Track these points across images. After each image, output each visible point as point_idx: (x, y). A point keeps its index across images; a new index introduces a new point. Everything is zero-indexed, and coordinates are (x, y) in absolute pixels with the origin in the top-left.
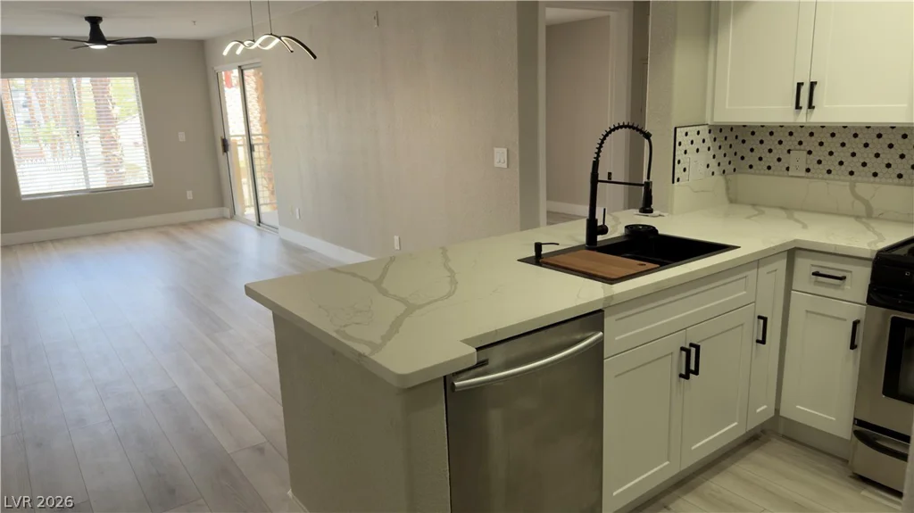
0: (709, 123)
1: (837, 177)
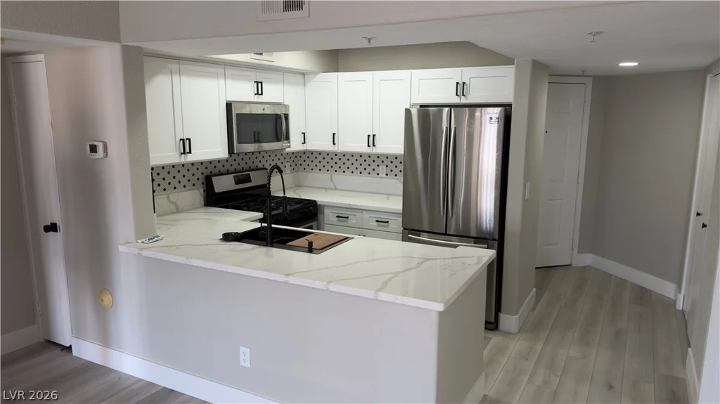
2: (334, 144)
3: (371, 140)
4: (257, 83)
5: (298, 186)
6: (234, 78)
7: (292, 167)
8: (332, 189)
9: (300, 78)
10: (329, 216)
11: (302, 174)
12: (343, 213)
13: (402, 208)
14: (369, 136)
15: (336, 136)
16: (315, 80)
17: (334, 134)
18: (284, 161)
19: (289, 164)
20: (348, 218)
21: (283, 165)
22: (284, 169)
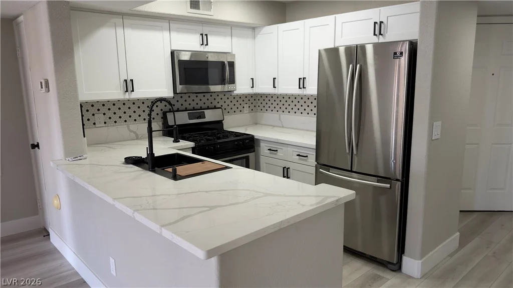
1: (119, 124)
2: (274, 87)
3: (302, 82)
4: (202, 35)
5: (256, 123)
6: (178, 30)
7: (251, 108)
8: (280, 127)
9: (250, 32)
10: (264, 149)
11: (259, 114)
12: (274, 147)
13: (315, 144)
14: (300, 79)
15: (276, 81)
16: (261, 33)
17: (274, 79)
18: (242, 103)
19: (248, 105)
20: (277, 151)
21: (242, 106)
22: (242, 109)
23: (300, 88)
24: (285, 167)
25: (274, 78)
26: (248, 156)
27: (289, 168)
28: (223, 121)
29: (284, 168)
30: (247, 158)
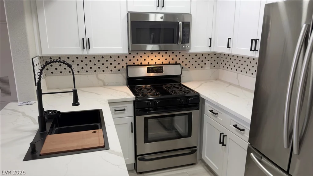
0: (39, 55)
1: (90, 73)
2: (228, 47)
3: (254, 44)
7: (213, 65)
8: (236, 86)
11: (221, 71)
12: (215, 109)
14: (252, 40)
15: (230, 41)
18: (204, 59)
19: (210, 62)
20: (217, 114)
21: (203, 63)
22: (203, 65)
23: (251, 50)
24: (223, 134)
25: (229, 39)
26: (191, 113)
27: (226, 136)
28: (181, 76)
29: (221, 134)
30: (190, 115)
